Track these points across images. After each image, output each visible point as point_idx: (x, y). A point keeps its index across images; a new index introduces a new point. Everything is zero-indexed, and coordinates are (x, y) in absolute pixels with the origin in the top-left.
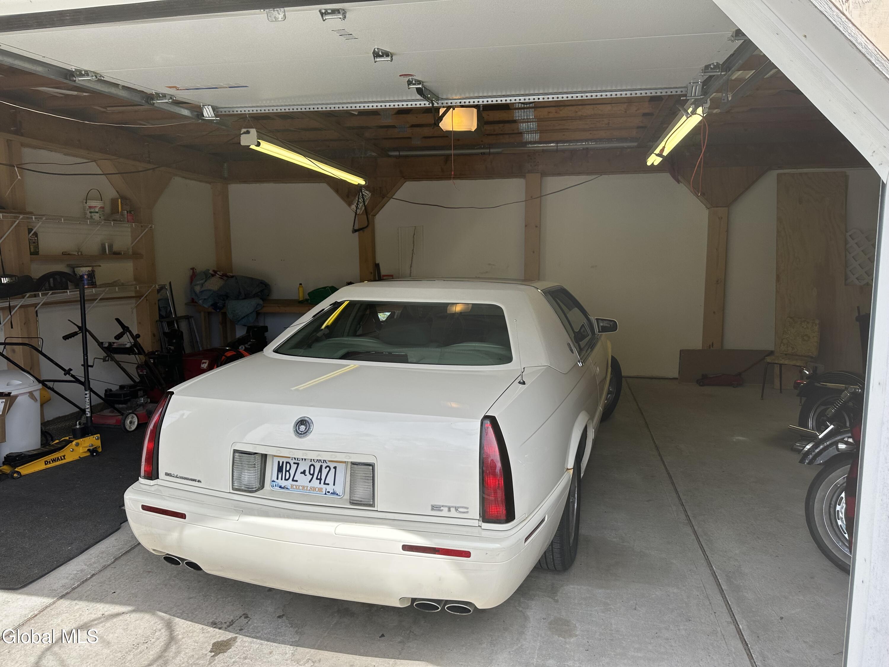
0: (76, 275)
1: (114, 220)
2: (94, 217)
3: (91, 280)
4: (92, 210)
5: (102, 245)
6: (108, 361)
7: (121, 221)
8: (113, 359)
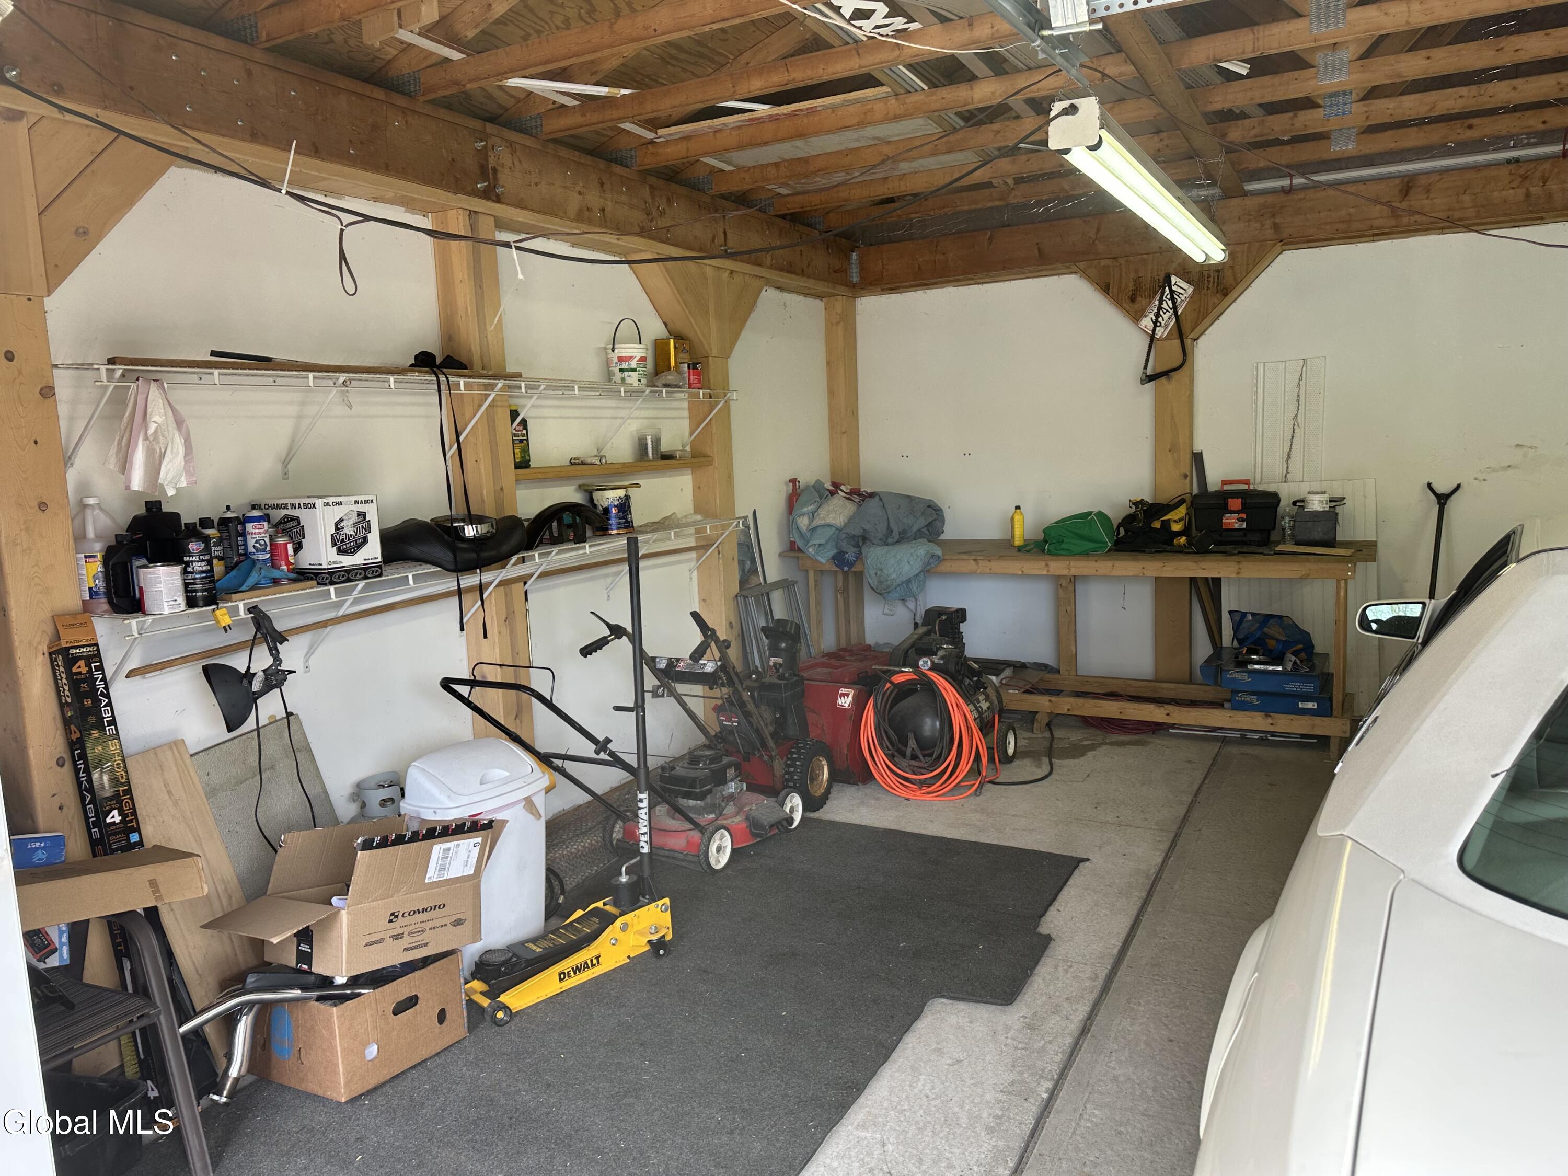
0: (595, 506)
1: (666, 386)
2: (628, 381)
3: (623, 518)
4: (625, 366)
5: (639, 439)
6: (663, 696)
7: (679, 387)
8: (673, 693)
